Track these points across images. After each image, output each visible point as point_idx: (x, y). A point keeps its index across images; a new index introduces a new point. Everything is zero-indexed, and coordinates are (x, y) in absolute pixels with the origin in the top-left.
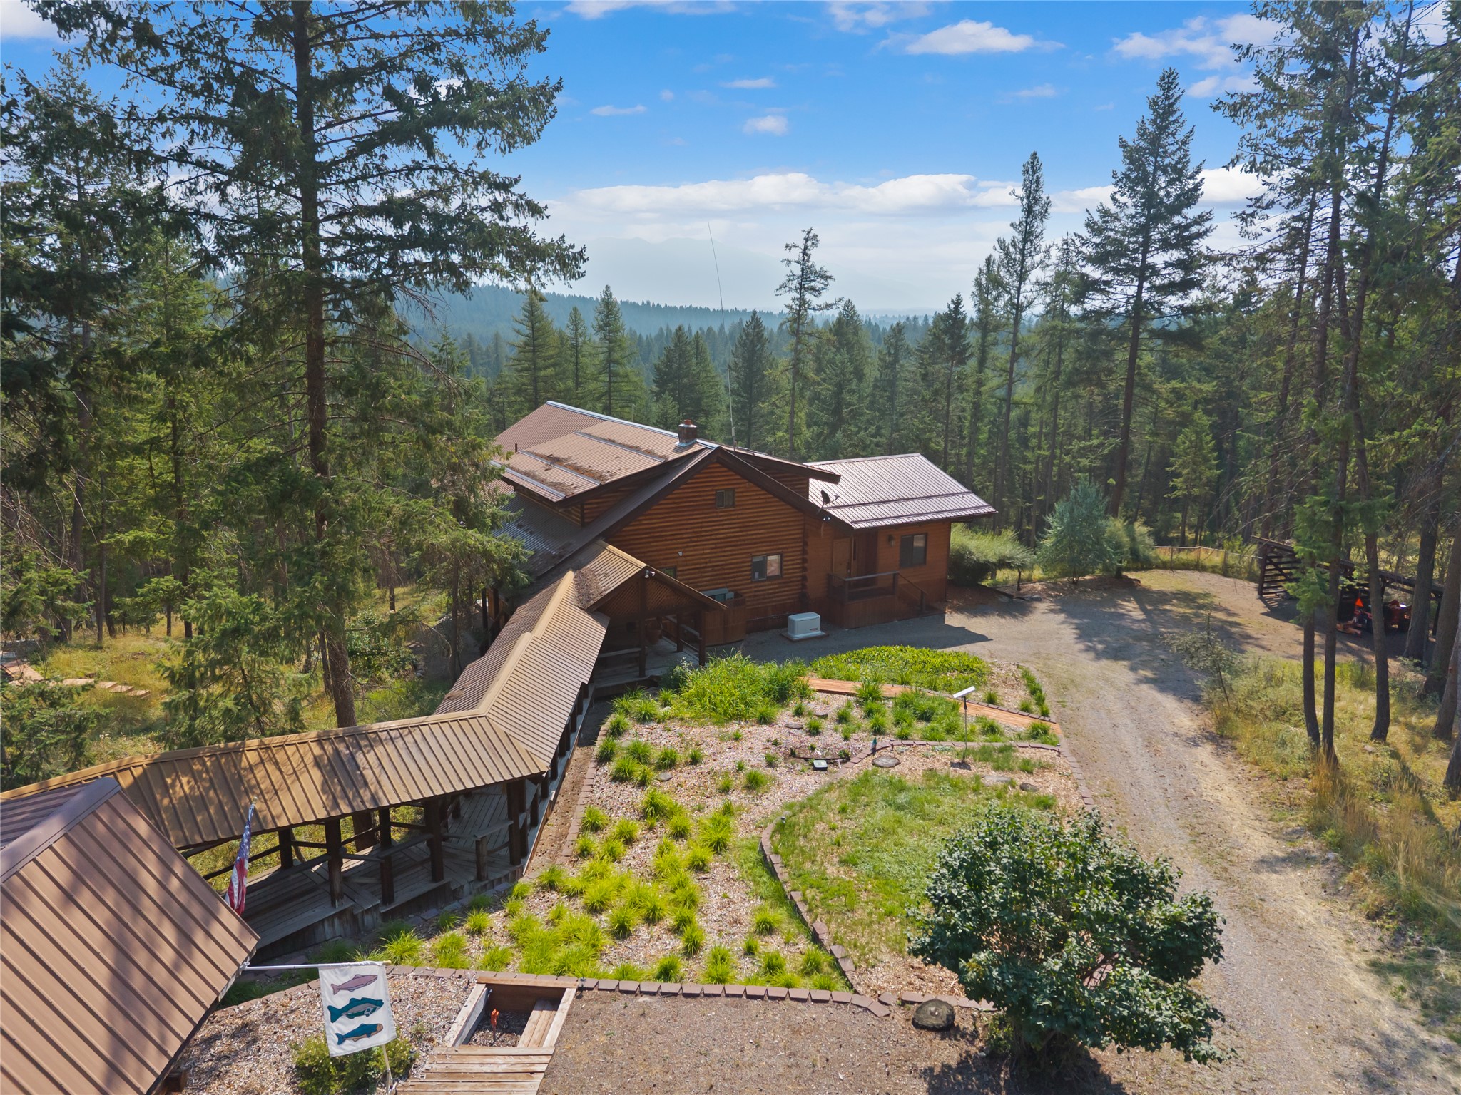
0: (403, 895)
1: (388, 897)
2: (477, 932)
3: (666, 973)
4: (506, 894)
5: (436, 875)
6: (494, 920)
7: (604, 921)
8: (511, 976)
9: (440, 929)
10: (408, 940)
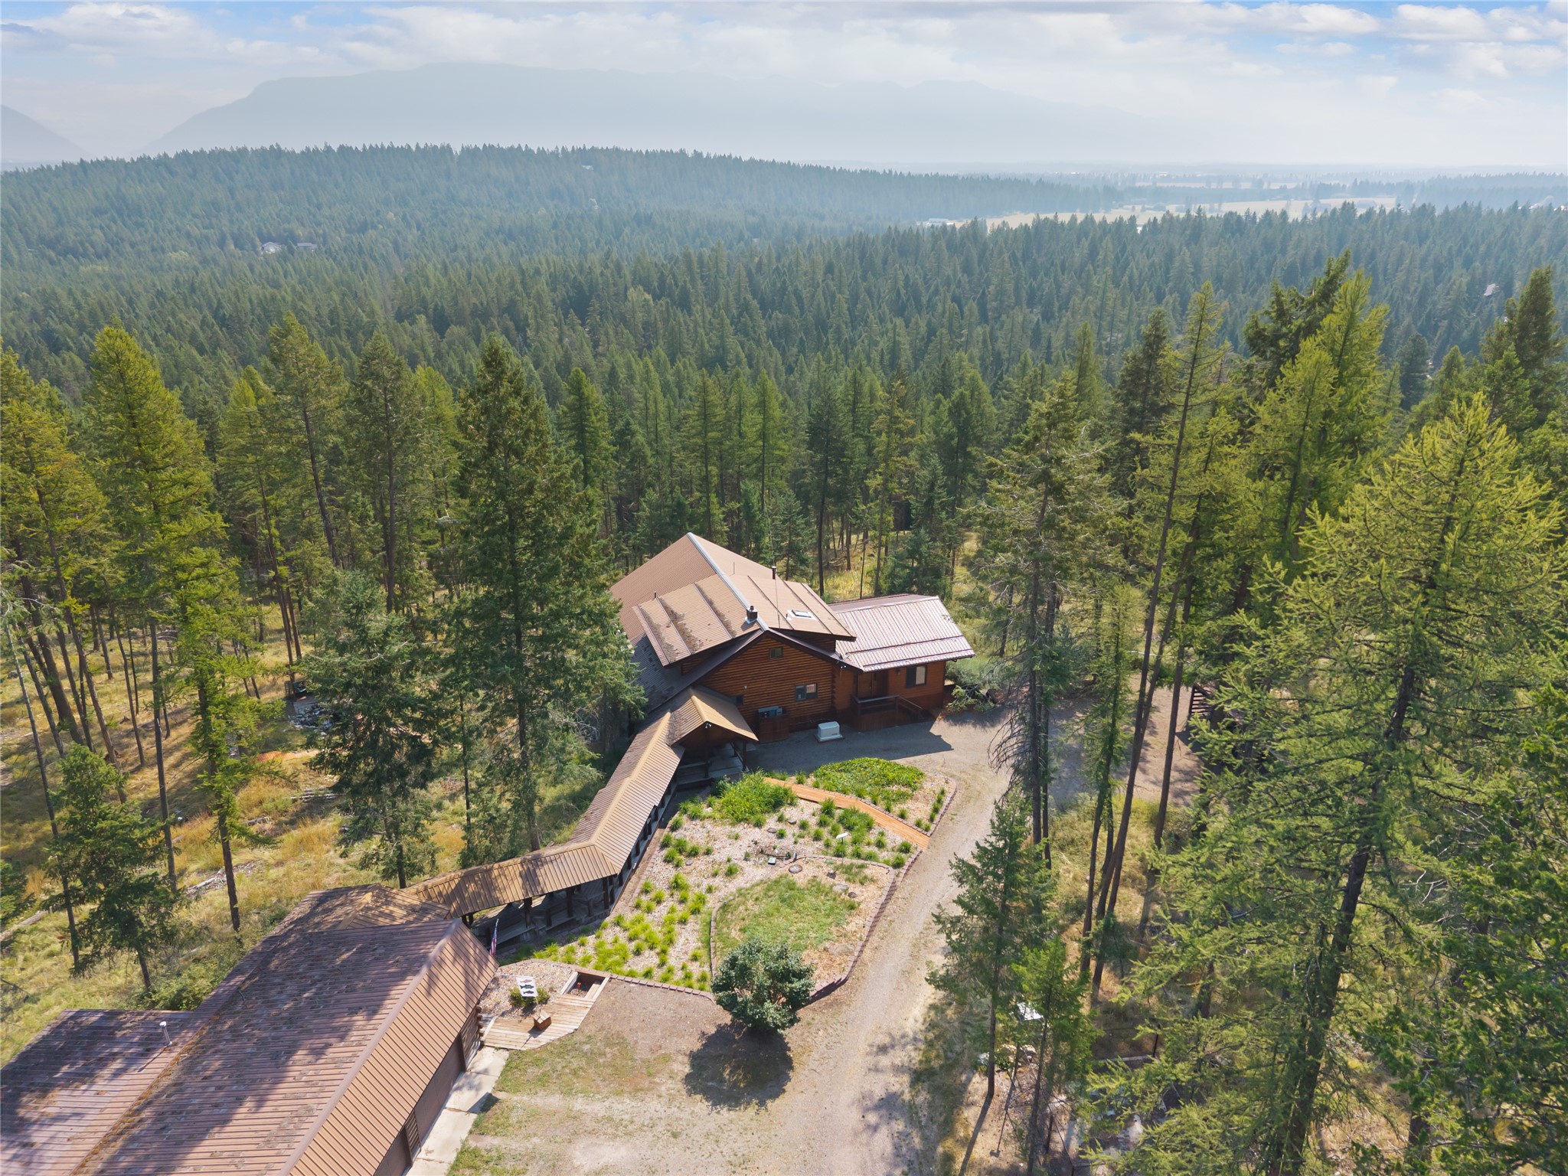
0: (555, 923)
1: (549, 924)
2: (582, 944)
3: (648, 974)
4: (598, 927)
5: (570, 914)
6: (591, 939)
7: (633, 946)
8: (589, 970)
9: (569, 941)
10: (554, 946)
